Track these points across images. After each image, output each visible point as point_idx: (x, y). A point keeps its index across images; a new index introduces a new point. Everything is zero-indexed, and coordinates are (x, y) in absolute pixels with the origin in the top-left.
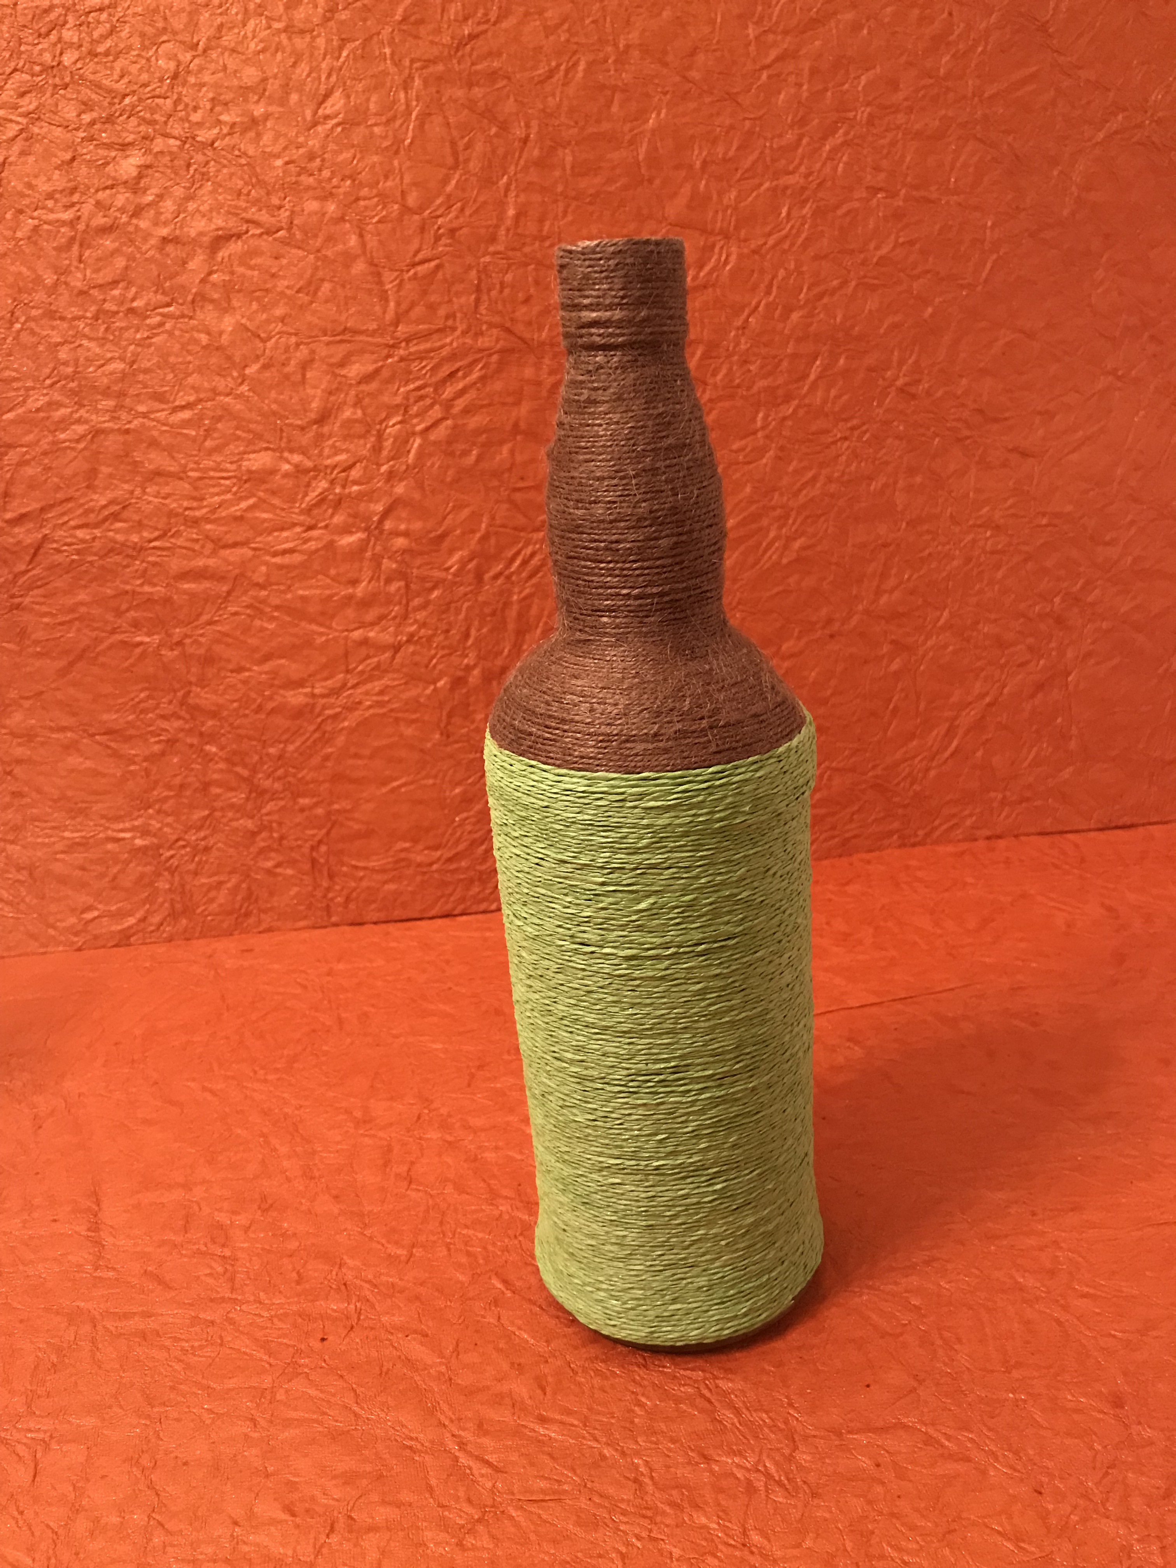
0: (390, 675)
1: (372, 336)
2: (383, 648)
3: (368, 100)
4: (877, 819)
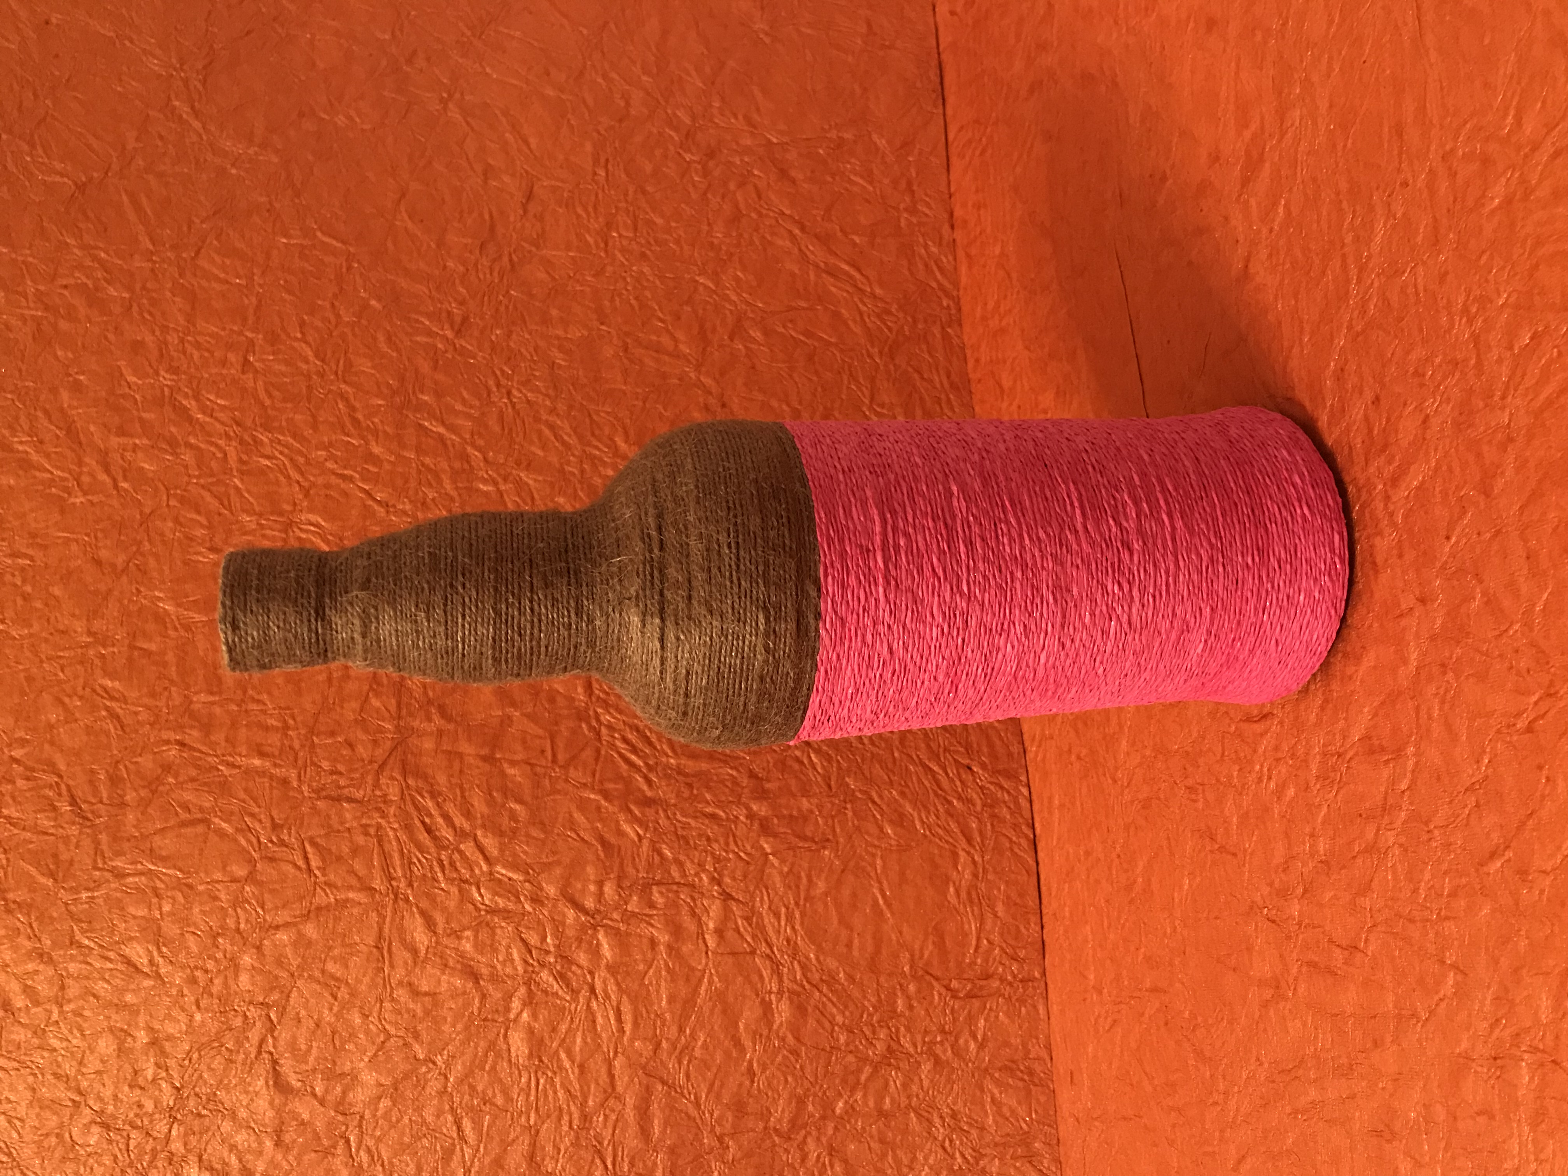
0: (758, 904)
1: (385, 917)
2: (727, 913)
3: (135, 917)
4: (929, 353)
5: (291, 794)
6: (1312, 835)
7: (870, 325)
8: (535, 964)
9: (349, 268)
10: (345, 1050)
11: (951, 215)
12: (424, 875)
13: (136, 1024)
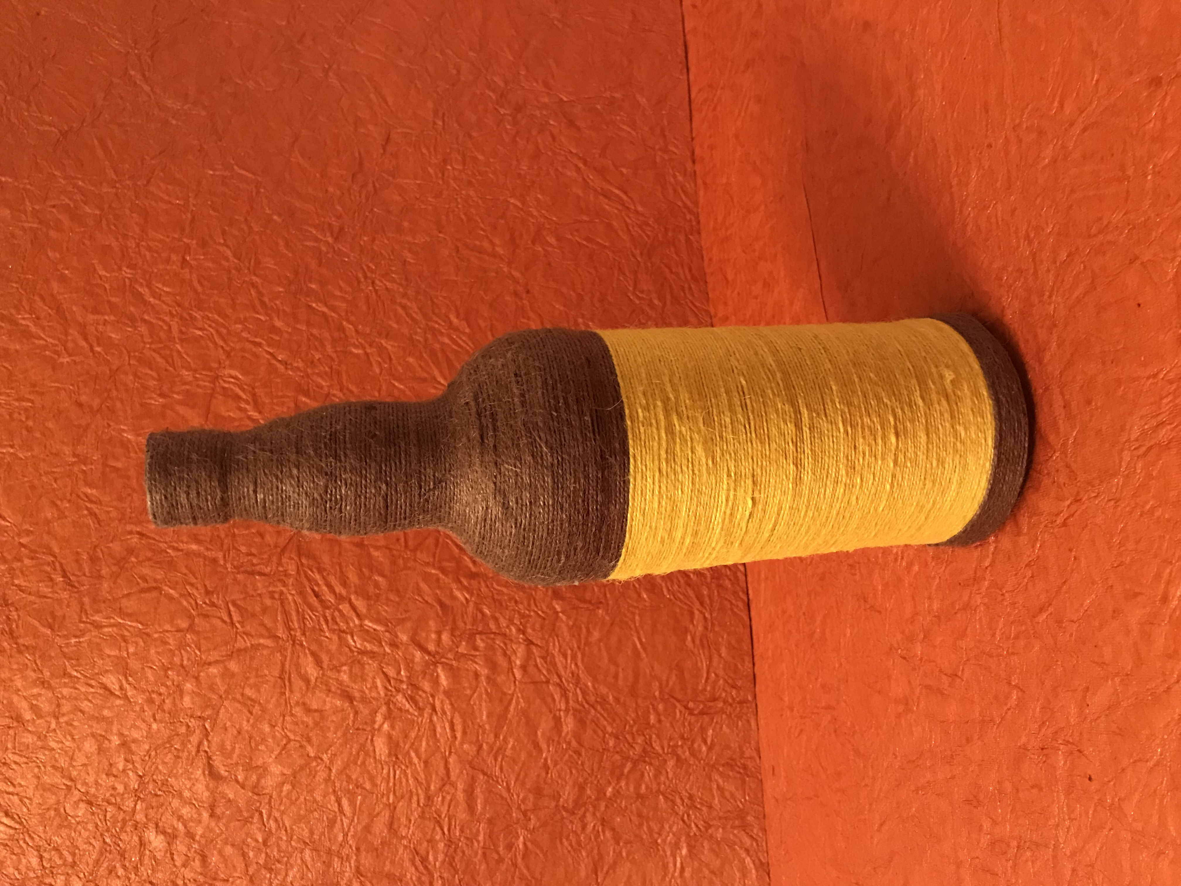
0: (551, 648)
1: (286, 657)
2: (529, 654)
3: (109, 656)
4: (676, 253)
5: (219, 569)
6: (929, 598)
7: (634, 233)
8: (393, 690)
9: (258, 192)
10: (259, 750)
11: (693, 153)
12: (314, 627)
13: (111, 731)
